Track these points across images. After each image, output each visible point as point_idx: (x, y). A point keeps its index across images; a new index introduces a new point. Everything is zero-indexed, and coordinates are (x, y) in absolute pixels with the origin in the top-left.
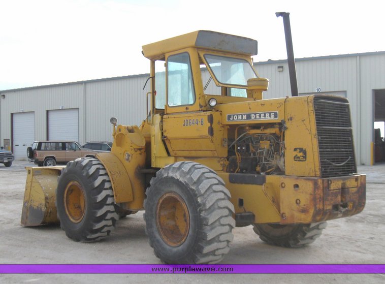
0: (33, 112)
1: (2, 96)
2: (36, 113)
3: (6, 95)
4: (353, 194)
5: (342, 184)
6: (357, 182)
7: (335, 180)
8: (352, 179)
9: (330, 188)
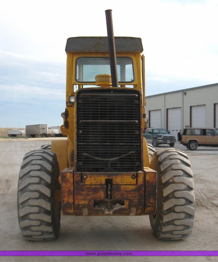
0: (205, 105)
1: (184, 93)
2: (206, 105)
3: (187, 92)
4: (127, 191)
5: (106, 180)
6: (135, 179)
7: (93, 174)
8: (126, 175)
9: (85, 182)
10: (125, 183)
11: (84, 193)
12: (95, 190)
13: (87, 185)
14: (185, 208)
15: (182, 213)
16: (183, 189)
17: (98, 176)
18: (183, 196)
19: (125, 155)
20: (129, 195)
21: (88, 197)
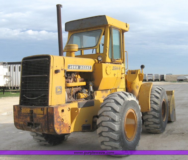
4: (39, 118)
5: (30, 110)
6: (43, 111)
7: (24, 107)
8: (39, 108)
9: (21, 112)
10: (38, 113)
11: (22, 117)
12: (26, 116)
13: (22, 113)
14: (109, 134)
15: (107, 138)
16: (107, 120)
17: (26, 108)
18: (107, 125)
19: (40, 96)
20: (40, 120)
21: (23, 120)
